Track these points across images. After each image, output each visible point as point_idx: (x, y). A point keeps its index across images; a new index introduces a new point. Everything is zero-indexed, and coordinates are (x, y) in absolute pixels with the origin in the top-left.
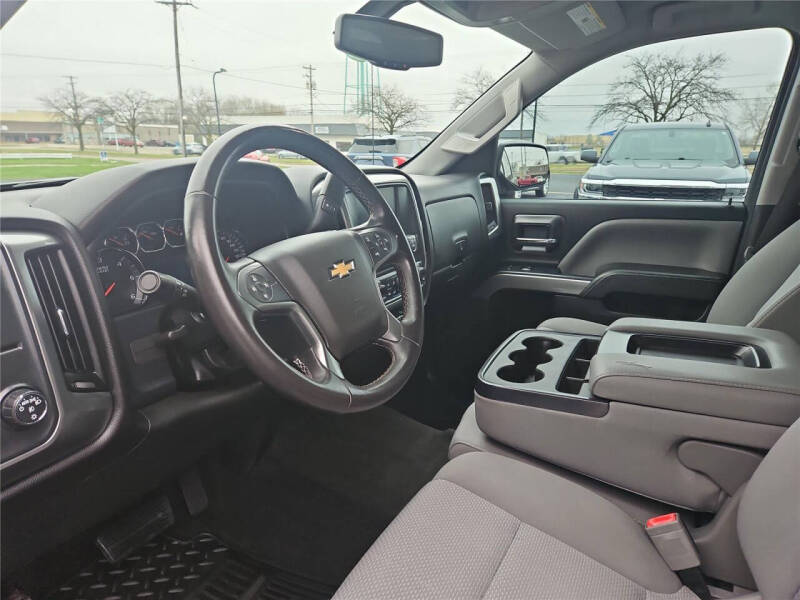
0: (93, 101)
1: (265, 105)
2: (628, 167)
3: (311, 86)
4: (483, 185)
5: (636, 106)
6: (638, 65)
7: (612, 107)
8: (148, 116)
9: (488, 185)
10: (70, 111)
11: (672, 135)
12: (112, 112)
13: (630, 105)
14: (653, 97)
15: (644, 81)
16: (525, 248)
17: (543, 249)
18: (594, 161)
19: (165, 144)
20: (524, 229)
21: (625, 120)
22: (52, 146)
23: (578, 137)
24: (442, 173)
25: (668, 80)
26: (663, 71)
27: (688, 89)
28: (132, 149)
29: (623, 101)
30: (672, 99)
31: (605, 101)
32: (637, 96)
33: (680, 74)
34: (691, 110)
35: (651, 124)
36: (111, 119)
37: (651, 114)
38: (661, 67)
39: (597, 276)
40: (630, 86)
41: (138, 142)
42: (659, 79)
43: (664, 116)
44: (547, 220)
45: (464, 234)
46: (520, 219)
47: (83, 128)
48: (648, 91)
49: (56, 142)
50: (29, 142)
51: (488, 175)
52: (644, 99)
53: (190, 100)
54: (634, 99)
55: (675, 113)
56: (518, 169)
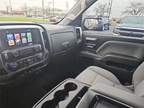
0: (29, 8)
1: (59, 9)
2: (126, 24)
3: (67, 6)
4: (76, 29)
5: (131, 12)
6: (132, 3)
7: (126, 12)
8: (38, 11)
9: (79, 29)
10: (25, 10)
11: (137, 18)
12: (32, 10)
13: (129, 12)
14: (134, 10)
15: (133, 7)
16: (88, 46)
17: (92, 47)
18: (119, 23)
19: (41, 16)
20: (88, 41)
21: (128, 15)
22: (22, 16)
23: (119, 18)
24: (68, 25)
25: (138, 7)
26: (137, 5)
27: (142, 9)
28: (35, 17)
29: (128, 11)
30: (138, 11)
31: (124, 11)
32: (131, 10)
33: (141, 6)
34: (142, 13)
35: (133, 15)
36: (32, 11)
37: (134, 14)
38: (137, 4)
39: (105, 56)
40: (130, 8)
41: (36, 15)
42: (136, 6)
43: (136, 14)
44: (94, 39)
45: (68, 43)
46: (87, 38)
47: (27, 13)
48: (134, 9)
49: (23, 15)
50: (18, 15)
51: (79, 26)
52: (133, 11)
53: (45, 8)
54: (130, 11)
55: (139, 14)
56: (94, 24)
